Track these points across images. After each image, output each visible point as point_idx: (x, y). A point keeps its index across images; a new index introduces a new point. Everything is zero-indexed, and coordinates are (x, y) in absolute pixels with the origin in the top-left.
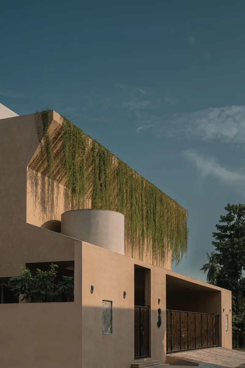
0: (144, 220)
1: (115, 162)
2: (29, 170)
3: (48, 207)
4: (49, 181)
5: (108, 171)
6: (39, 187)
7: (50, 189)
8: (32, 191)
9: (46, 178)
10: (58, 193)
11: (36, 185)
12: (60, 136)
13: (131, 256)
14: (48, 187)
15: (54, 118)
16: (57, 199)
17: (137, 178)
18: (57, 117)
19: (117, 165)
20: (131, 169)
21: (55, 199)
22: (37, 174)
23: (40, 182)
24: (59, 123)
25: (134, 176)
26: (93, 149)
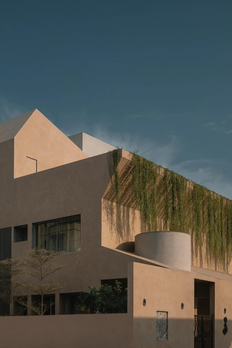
0: (224, 236)
1: (189, 186)
2: (104, 201)
3: (124, 232)
4: (124, 209)
5: (182, 195)
6: (115, 215)
7: (125, 215)
8: (107, 219)
9: (122, 207)
10: (134, 219)
11: (112, 215)
12: (130, 170)
13: (214, 269)
14: (124, 214)
15: (123, 156)
16: (133, 223)
17: (215, 198)
18: (126, 155)
19: (192, 188)
20: (209, 191)
21: (130, 223)
22: (112, 204)
23: (115, 211)
24: (128, 159)
25: (212, 197)
26: (164, 178)
